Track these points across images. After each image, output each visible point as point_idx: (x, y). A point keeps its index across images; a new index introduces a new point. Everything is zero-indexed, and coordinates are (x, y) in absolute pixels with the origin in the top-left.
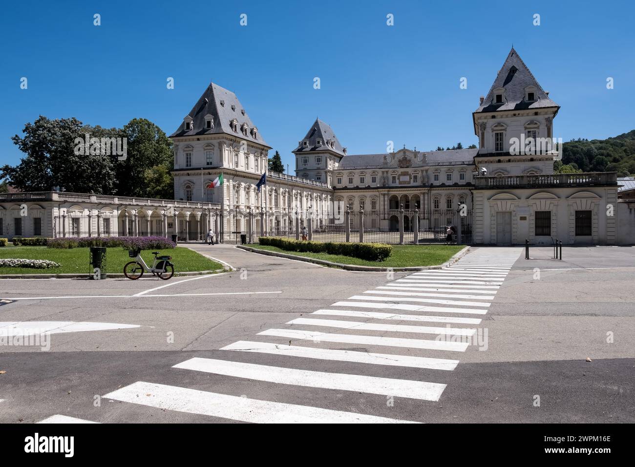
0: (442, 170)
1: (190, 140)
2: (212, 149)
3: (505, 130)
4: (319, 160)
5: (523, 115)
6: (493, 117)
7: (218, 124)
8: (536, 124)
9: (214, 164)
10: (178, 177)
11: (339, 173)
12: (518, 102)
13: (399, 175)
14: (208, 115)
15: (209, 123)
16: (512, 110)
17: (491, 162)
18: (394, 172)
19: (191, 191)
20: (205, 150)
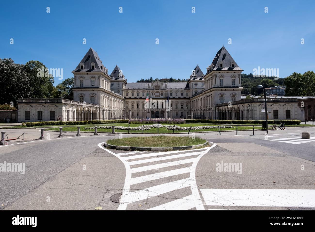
0: (174, 91)
1: (82, 74)
2: (95, 79)
3: (224, 78)
4: (119, 85)
5: (230, 73)
6: (220, 73)
7: (98, 67)
8: (235, 76)
9: (96, 86)
10: (76, 92)
11: (127, 91)
12: (229, 68)
13: (155, 93)
14: (93, 63)
15: (93, 67)
16: (227, 71)
17: (219, 90)
18: (153, 91)
19: (82, 99)
20: (91, 79)
